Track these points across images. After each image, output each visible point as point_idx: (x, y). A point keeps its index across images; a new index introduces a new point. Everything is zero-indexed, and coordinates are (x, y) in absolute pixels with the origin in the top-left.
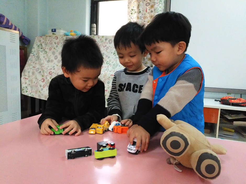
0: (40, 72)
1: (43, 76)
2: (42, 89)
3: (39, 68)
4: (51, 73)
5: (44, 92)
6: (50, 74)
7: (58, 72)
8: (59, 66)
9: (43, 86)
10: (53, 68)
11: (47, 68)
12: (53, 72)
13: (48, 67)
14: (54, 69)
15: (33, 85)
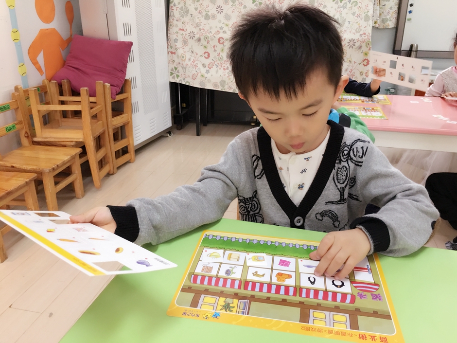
0: (199, 40)
1: (205, 47)
2: (208, 72)
3: (193, 32)
6: (221, 42)
8: (230, 26)
9: (209, 65)
10: (221, 31)
12: (227, 40)
15: (187, 65)
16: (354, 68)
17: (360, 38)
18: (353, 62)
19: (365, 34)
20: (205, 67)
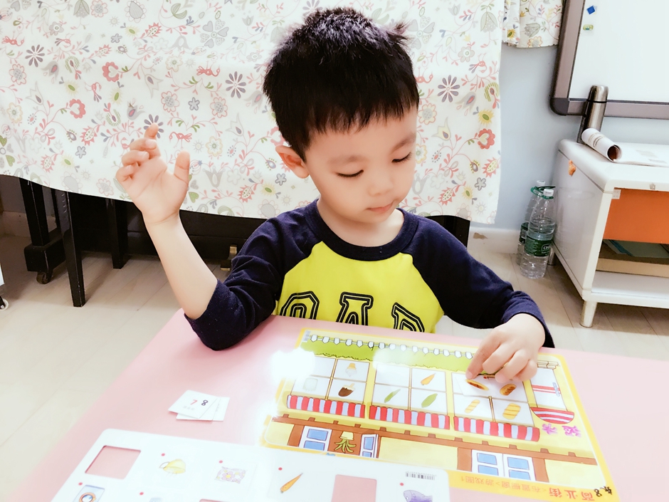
0: (54, 69)
1: (71, 88)
2: (81, 152)
3: (39, 48)
4: (117, 72)
5: (92, 162)
6: (110, 75)
7: (151, 69)
8: (139, 35)
9: (84, 134)
10: (114, 46)
11: (83, 45)
12: (126, 70)
13: (88, 38)
14: (122, 50)
15: (26, 132)
16: (455, 152)
17: (471, 76)
18: (453, 138)
19: (483, 64)
20: (75, 139)
